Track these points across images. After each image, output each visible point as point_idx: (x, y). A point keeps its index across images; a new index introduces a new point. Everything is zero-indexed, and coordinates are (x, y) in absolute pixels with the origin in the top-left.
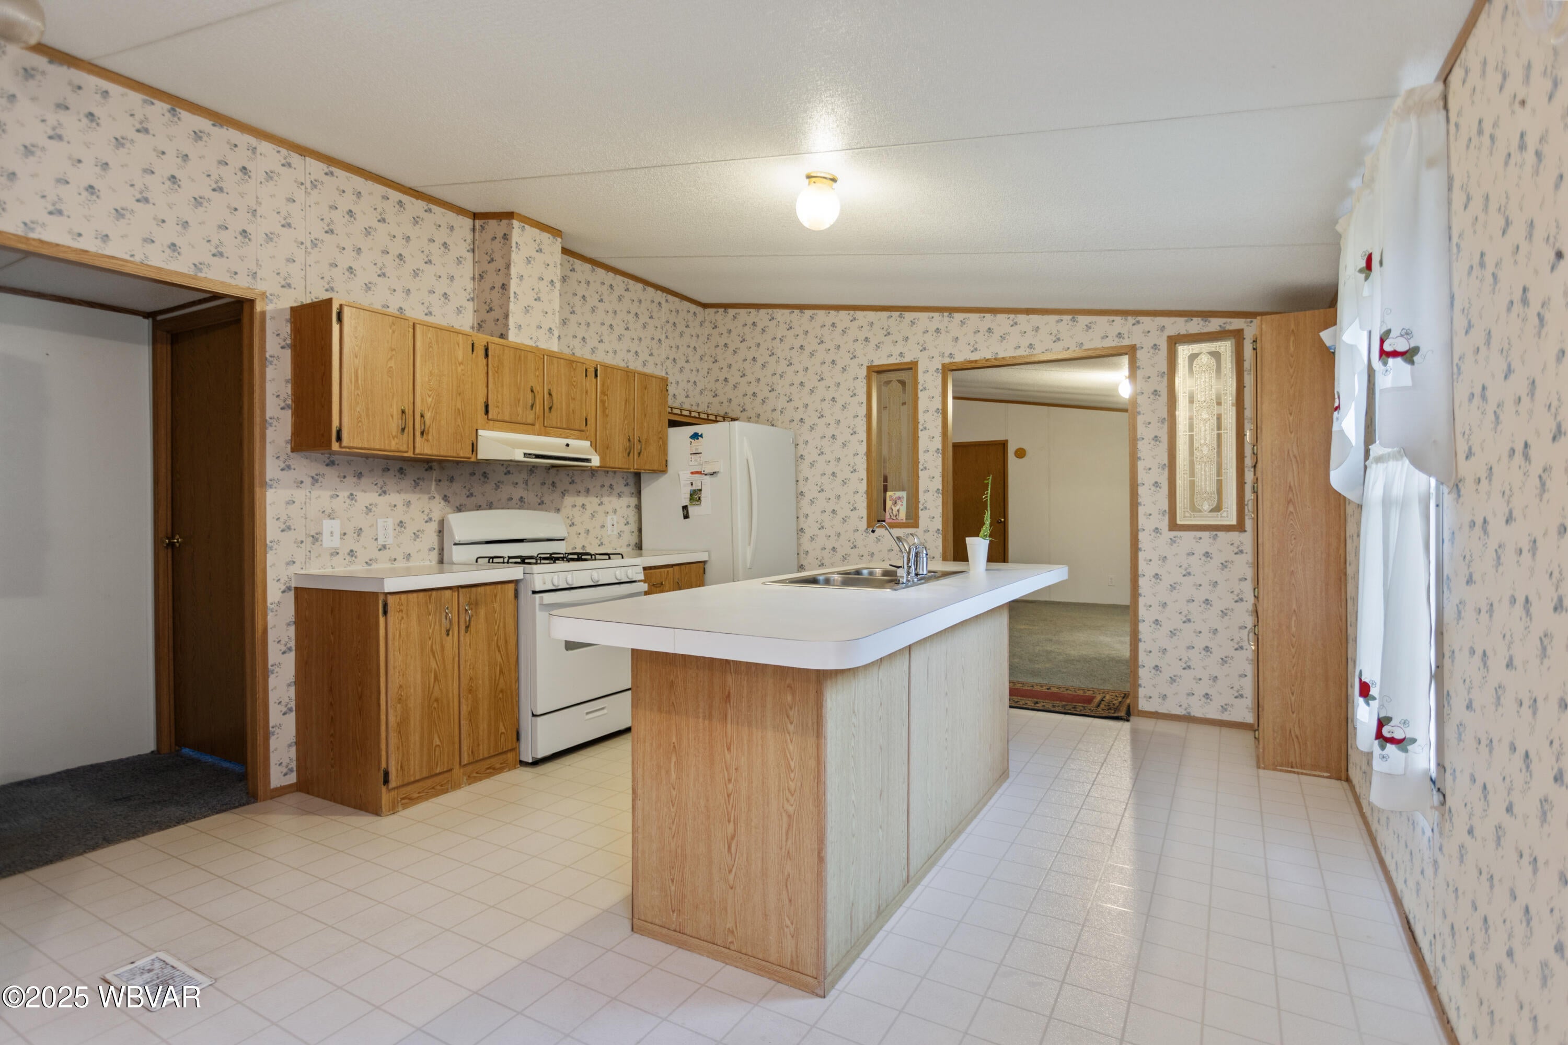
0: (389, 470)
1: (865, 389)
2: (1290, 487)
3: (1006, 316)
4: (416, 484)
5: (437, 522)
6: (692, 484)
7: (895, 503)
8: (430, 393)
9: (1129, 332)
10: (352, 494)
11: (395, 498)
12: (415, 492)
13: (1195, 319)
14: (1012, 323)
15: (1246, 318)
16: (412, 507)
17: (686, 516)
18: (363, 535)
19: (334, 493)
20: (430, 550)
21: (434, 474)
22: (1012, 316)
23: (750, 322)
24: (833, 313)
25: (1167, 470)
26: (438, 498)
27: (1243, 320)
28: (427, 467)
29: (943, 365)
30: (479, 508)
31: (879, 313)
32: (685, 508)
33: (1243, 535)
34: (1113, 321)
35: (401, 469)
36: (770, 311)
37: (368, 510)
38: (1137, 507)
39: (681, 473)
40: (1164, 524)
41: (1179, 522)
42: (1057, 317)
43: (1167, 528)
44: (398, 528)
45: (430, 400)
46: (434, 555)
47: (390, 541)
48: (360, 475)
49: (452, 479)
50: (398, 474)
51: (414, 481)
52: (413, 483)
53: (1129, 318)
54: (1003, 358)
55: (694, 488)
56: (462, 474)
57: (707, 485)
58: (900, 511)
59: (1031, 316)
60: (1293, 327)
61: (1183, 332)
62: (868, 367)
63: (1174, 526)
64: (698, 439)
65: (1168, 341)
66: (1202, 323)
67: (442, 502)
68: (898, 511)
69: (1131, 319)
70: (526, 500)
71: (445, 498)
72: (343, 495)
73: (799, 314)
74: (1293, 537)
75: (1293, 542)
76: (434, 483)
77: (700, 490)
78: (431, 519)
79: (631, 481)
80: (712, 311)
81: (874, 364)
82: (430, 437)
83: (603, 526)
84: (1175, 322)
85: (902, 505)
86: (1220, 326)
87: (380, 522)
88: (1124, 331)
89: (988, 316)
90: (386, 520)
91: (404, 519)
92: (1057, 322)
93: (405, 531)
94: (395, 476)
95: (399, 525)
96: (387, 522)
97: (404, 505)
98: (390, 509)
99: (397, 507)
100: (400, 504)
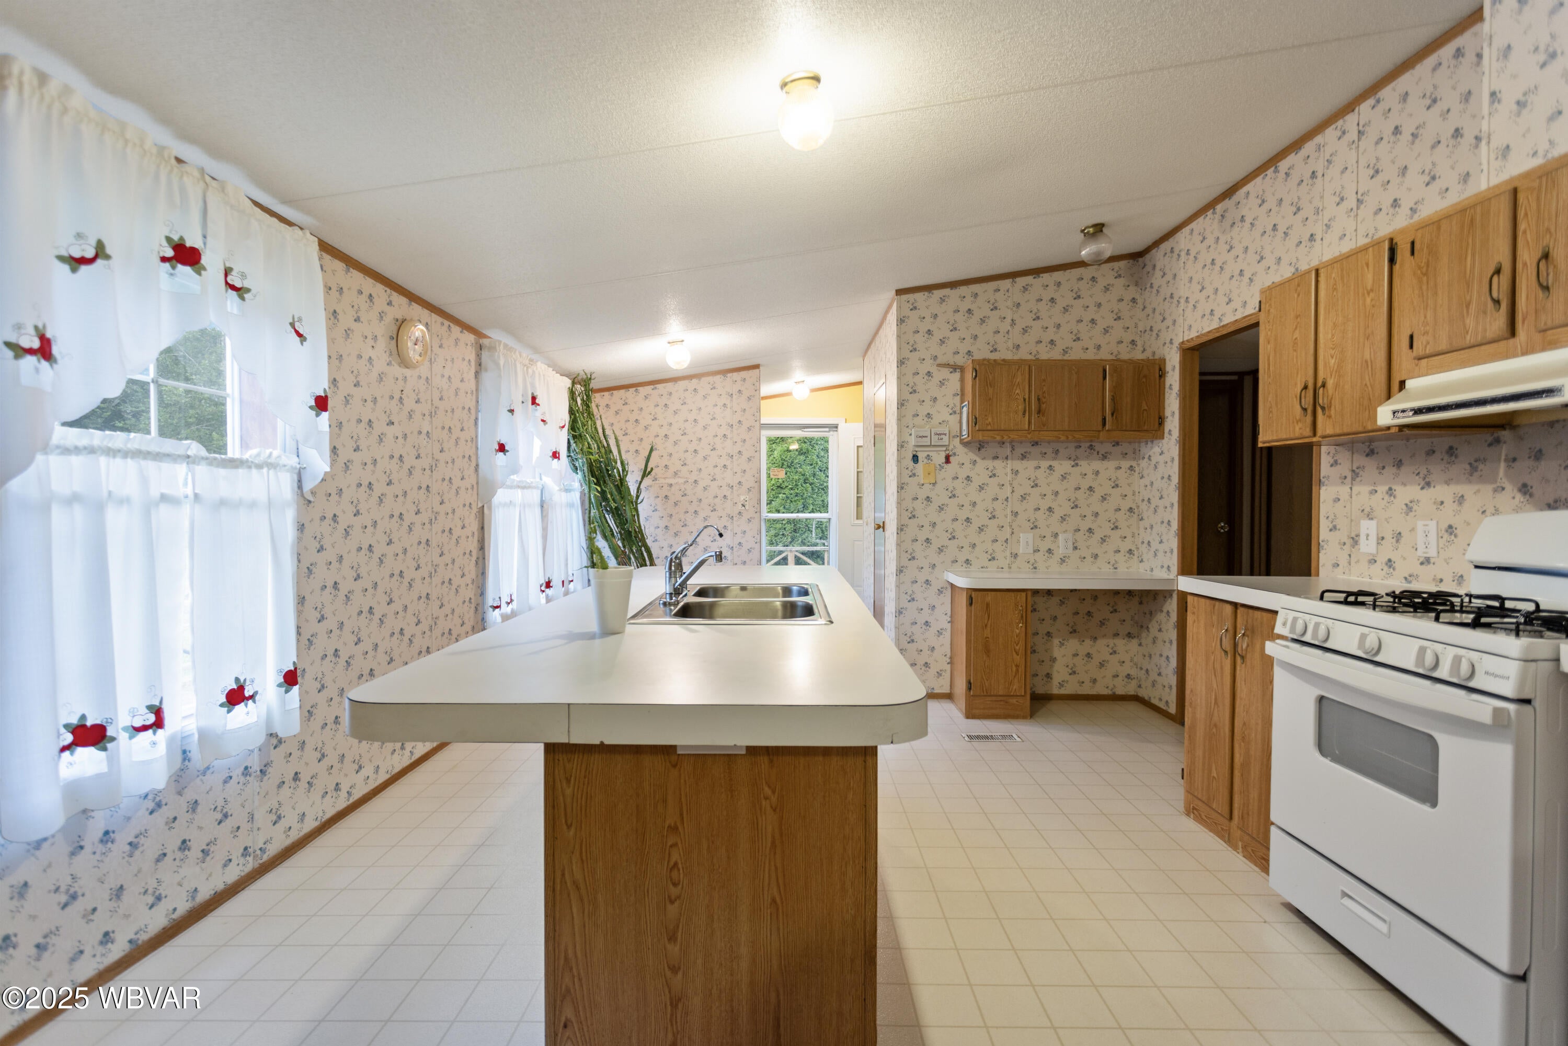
0: (1434, 452)
4: (1473, 469)
10: (1390, 489)
11: (1443, 492)
12: (1470, 482)
16: (1466, 505)
18: (1403, 540)
19: (1373, 488)
21: (1505, 450)
26: (1511, 490)
28: (1490, 439)
35: (1451, 448)
37: (1409, 509)
44: (1445, 535)
45: (1333, 361)
47: (1432, 553)
48: (1399, 464)
50: (1446, 457)
51: (1470, 464)
52: (1468, 467)
56: (1560, 443)
67: (1518, 495)
71: (1524, 488)
72: (1382, 489)
76: (1503, 464)
82: (1333, 412)
87: (1420, 524)
90: (1429, 522)
91: (1455, 522)
93: (1455, 540)
94: (1442, 459)
95: (1447, 531)
96: (1427, 525)
97: (1454, 502)
98: (1435, 507)
99: (1445, 504)
100: (1449, 501)
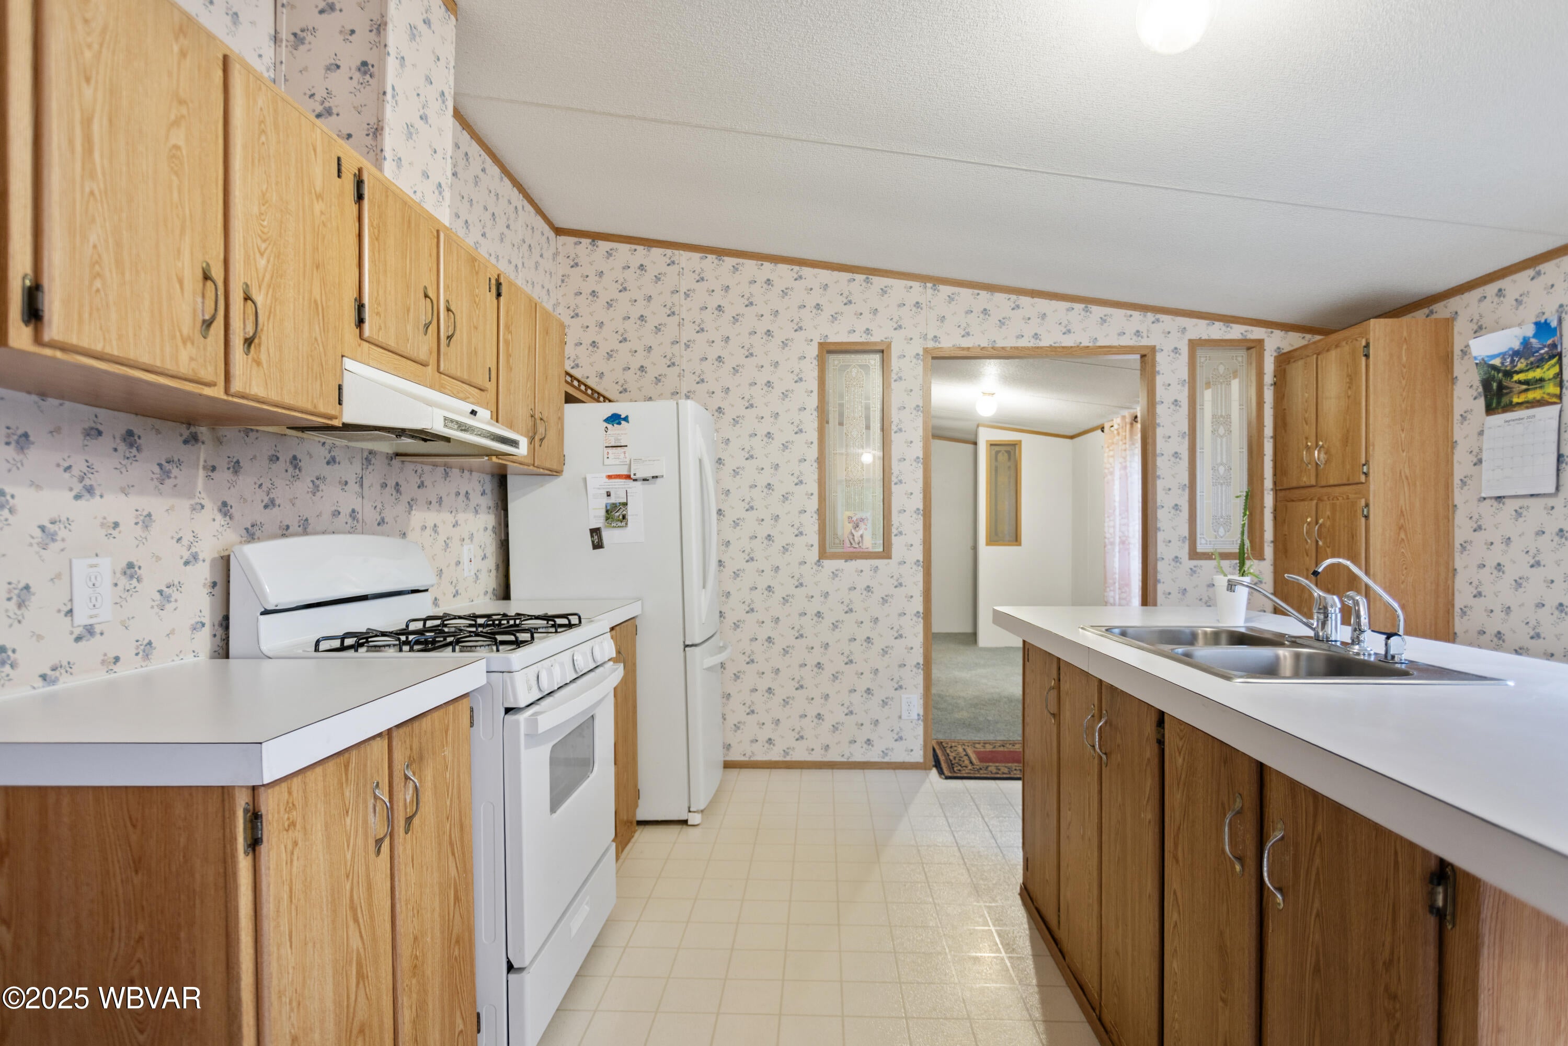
0: (100, 433)
1: (816, 374)
2: (1402, 512)
3: (1006, 296)
4: (164, 473)
5: (207, 564)
6: (609, 495)
7: (857, 526)
8: (263, 246)
9: (1148, 331)
11: (116, 505)
12: (160, 492)
13: (1217, 323)
14: (1013, 306)
15: (1267, 328)
16: (155, 526)
17: (598, 545)
20: (194, 629)
21: (203, 453)
22: (1013, 297)
23: (635, 264)
24: (767, 265)
25: (1187, 490)
26: (211, 509)
27: (1264, 330)
28: (186, 433)
29: (926, 350)
30: (285, 532)
31: (836, 273)
32: (595, 532)
33: (1262, 563)
34: (1131, 316)
35: (130, 433)
36: (669, 252)
37: (48, 533)
38: (1156, 533)
39: (589, 477)
40: (1184, 553)
41: (1199, 550)
42: (1068, 305)
43: (1187, 556)
44: (123, 581)
45: (262, 262)
46: (204, 641)
47: (105, 614)
48: (23, 442)
49: (236, 468)
50: (122, 447)
51: (160, 465)
52: (157, 469)
53: (1149, 314)
54: (1003, 348)
55: (613, 500)
56: (254, 457)
57: (637, 496)
58: (864, 537)
59: (1036, 300)
60: (1405, 334)
61: (1205, 337)
62: (820, 344)
63: (1194, 554)
64: (619, 423)
65: (1189, 345)
66: (1224, 328)
67: (219, 517)
68: (862, 536)
69: (1150, 316)
70: (359, 516)
71: (225, 508)
73: (716, 261)
74: (1404, 567)
75: (1405, 572)
76: (201, 473)
77: (625, 504)
78: (195, 557)
79: (489, 485)
80: (571, 240)
81: (829, 341)
82: (262, 354)
83: (458, 563)
84: (1196, 325)
85: (866, 529)
86: (1242, 334)
87: (80, 566)
88: (1143, 328)
89: (983, 293)
90: (95, 561)
91: (136, 556)
92: (1068, 310)
93: (139, 586)
94: (116, 450)
95: (125, 573)
96: (95, 566)
97: (136, 524)
98: (104, 532)
99: (121, 528)
100: (127, 520)
